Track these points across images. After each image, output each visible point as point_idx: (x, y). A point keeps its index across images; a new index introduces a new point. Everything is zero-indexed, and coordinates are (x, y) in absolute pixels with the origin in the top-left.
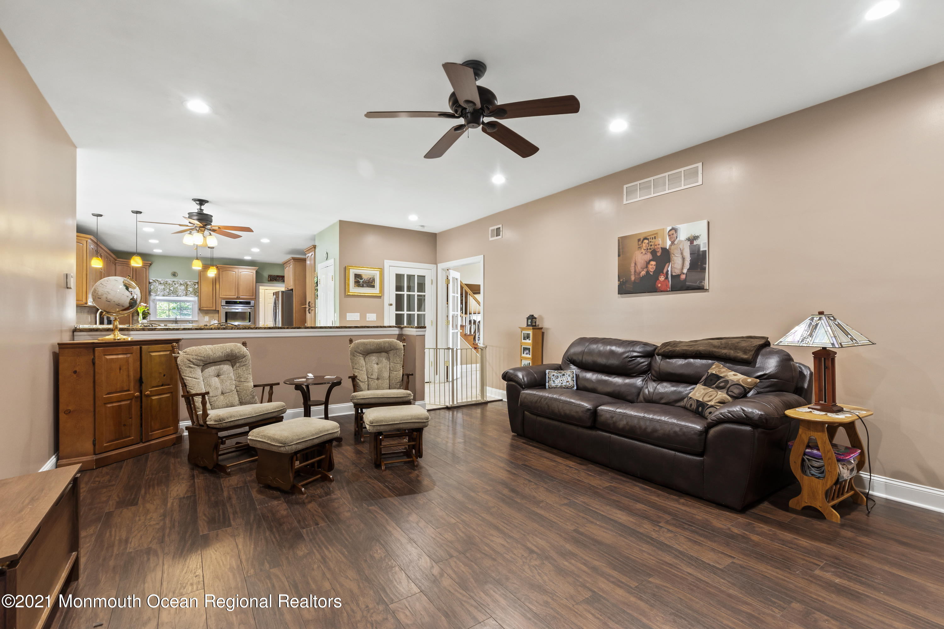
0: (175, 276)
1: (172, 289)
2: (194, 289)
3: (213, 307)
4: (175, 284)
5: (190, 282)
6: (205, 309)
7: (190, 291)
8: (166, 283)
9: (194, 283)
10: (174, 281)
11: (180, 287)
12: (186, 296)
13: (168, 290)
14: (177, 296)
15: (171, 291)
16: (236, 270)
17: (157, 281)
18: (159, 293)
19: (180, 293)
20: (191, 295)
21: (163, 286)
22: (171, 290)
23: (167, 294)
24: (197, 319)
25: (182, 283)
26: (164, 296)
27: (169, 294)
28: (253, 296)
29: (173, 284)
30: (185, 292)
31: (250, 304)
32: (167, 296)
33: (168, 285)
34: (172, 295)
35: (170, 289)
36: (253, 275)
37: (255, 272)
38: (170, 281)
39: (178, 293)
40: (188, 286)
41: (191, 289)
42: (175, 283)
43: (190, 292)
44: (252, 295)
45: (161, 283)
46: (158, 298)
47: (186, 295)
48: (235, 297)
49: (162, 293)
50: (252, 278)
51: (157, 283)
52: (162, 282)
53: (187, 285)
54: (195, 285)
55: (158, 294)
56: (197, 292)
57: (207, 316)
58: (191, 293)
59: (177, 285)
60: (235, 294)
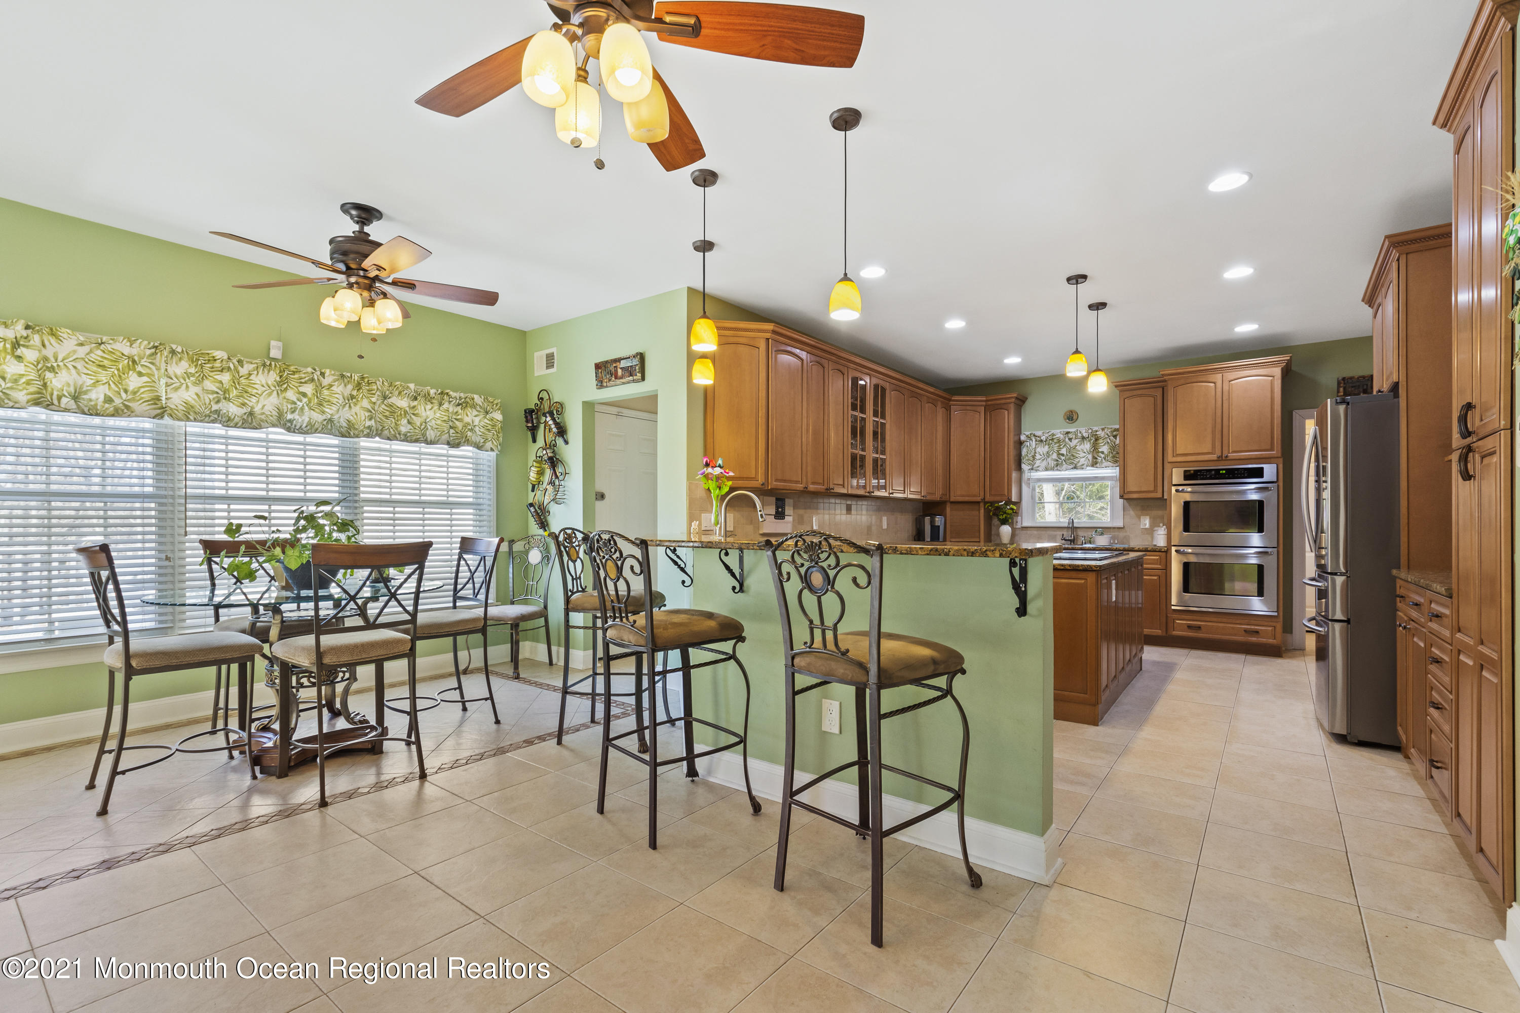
0: (1072, 420)
1: (1064, 451)
2: (1113, 448)
3: (1155, 491)
4: (1070, 439)
5: (1103, 429)
6: (1135, 496)
7: (1103, 453)
8: (1052, 439)
9: (1112, 432)
10: (1068, 433)
11: (1082, 447)
12: (1092, 466)
13: (1055, 456)
14: (1075, 468)
15: (1063, 458)
16: (1218, 377)
17: (1034, 435)
18: (1038, 463)
19: (1082, 461)
20: (1105, 464)
21: (1047, 446)
22: (1063, 455)
23: (1053, 463)
24: (1121, 524)
25: (1084, 435)
26: (1047, 469)
27: (1057, 466)
28: (1272, 449)
29: (1067, 440)
30: (1090, 457)
31: (1262, 476)
32: (1052, 469)
33: (1056, 443)
34: (1065, 466)
35: (1061, 452)
36: (1272, 383)
37: (1277, 372)
38: (1059, 434)
39: (1077, 460)
40: (1101, 441)
41: (1105, 449)
42: (1070, 436)
43: (1103, 456)
44: (1269, 447)
45: (1041, 441)
46: (1035, 475)
47: (1094, 464)
48: (1214, 457)
49: (1044, 464)
50: (1269, 395)
51: (1034, 440)
52: (1043, 438)
53: (1096, 440)
54: (1115, 437)
55: (1036, 465)
56: (1119, 457)
57: (1147, 515)
58: (1105, 458)
59: (1075, 442)
60: (1214, 446)
